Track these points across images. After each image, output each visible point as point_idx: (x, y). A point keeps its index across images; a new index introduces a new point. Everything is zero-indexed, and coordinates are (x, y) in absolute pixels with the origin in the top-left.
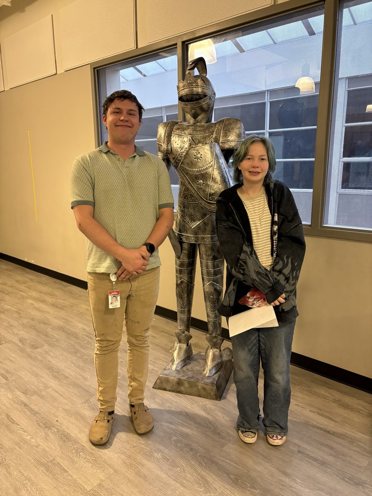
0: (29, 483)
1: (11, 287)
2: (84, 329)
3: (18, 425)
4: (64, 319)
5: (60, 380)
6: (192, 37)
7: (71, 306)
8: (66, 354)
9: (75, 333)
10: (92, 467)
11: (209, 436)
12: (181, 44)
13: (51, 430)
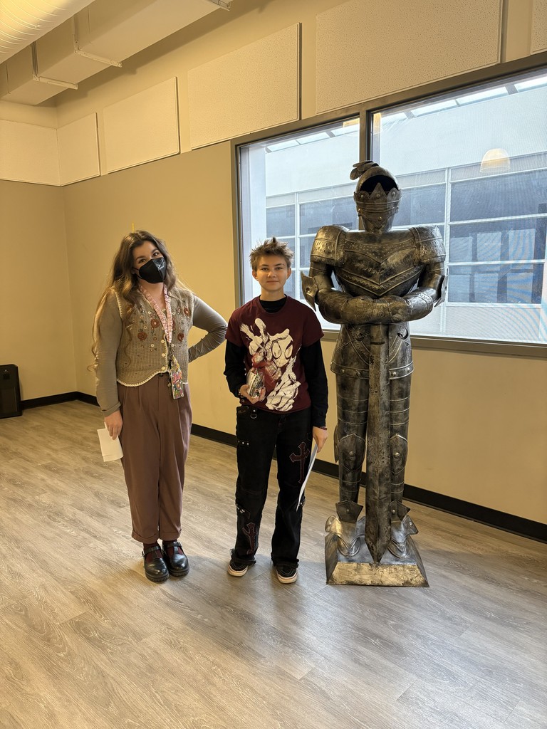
0: (219, 670)
2: (226, 490)
3: (182, 602)
5: (215, 550)
6: (381, 105)
7: (197, 460)
8: (212, 520)
9: (216, 495)
10: (293, 652)
11: (437, 621)
12: (365, 113)
13: (226, 608)
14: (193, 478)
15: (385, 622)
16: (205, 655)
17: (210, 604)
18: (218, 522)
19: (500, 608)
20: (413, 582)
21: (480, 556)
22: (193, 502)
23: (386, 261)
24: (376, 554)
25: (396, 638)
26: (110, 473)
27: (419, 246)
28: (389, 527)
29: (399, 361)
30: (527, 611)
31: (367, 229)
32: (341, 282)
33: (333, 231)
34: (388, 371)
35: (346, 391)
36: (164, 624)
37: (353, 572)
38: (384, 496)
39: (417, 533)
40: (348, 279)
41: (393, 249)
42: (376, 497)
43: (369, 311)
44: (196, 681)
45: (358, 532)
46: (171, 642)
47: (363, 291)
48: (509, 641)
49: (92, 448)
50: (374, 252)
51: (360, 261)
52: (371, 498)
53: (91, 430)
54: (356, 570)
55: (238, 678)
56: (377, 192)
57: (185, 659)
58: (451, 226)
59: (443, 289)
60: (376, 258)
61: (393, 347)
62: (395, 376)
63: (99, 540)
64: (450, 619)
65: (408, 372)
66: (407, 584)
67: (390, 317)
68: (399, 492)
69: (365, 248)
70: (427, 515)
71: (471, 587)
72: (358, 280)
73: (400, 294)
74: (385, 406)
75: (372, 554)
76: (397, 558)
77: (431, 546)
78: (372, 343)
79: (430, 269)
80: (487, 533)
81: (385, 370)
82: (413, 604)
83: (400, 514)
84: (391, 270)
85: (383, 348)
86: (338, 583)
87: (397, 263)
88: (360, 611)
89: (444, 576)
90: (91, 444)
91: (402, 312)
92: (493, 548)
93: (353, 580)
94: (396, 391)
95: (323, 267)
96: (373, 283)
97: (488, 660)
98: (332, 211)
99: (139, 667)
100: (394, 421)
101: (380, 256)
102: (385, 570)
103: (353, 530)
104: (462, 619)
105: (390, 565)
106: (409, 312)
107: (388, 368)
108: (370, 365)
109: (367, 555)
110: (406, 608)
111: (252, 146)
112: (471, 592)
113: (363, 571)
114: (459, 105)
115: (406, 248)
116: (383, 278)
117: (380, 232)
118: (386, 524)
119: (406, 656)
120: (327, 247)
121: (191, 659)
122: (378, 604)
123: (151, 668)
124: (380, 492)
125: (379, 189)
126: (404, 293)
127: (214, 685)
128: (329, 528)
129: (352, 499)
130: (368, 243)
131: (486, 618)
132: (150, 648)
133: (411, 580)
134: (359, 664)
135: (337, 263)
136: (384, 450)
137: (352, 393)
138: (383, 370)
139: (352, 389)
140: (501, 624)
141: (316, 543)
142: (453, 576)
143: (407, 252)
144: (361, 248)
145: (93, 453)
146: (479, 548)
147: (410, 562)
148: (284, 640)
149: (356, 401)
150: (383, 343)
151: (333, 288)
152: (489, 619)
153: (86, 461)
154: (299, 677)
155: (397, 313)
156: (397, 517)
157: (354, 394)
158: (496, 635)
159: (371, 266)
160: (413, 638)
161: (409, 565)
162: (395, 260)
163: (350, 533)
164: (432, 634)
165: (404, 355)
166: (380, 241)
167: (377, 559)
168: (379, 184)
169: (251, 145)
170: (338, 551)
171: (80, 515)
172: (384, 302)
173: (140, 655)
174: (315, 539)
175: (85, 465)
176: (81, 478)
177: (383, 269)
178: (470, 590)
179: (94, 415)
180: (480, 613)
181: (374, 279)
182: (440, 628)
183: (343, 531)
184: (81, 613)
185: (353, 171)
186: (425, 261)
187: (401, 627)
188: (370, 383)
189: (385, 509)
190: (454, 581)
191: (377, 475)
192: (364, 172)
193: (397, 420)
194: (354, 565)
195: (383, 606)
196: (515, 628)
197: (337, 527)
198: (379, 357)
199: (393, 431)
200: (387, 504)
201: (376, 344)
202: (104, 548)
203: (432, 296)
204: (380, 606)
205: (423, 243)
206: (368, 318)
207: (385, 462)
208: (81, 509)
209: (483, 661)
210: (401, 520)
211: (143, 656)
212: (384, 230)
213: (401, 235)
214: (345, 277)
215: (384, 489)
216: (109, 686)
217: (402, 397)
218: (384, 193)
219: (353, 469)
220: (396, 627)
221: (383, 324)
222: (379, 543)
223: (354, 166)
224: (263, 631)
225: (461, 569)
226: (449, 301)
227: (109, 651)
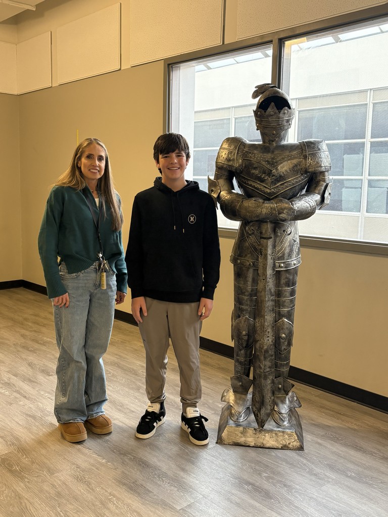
0: (114, 499)
1: (45, 318)
3: (91, 450)
4: (116, 355)
5: (125, 413)
6: (291, 34)
7: (121, 342)
8: (127, 390)
9: (133, 370)
10: (178, 490)
11: (304, 476)
12: (277, 41)
13: (127, 456)
14: (116, 356)
15: (260, 474)
16: (104, 488)
17: (114, 452)
18: (132, 392)
19: (360, 469)
20: (290, 446)
21: (355, 430)
22: (113, 375)
23: (277, 169)
24: (260, 420)
25: (267, 486)
26: (44, 348)
27: (305, 157)
28: (273, 398)
29: (286, 255)
30: (383, 473)
31: (264, 141)
32: (240, 186)
33: (235, 142)
34: (274, 262)
35: (241, 279)
36: (74, 464)
37: (240, 435)
38: (268, 370)
39: (300, 407)
40: (245, 183)
41: (283, 159)
42: (261, 371)
43: (259, 210)
44: (93, 505)
45: (248, 402)
46: (78, 477)
47: (257, 194)
48: (362, 494)
49: (31, 327)
50: (268, 161)
51: (255, 168)
52: (258, 371)
53: (31, 313)
54: (242, 433)
55: (128, 505)
56: (270, 110)
57: (88, 490)
58: (372, 143)
59: (326, 195)
60: (268, 166)
61: (282, 242)
62: (282, 267)
63: (28, 400)
64: (315, 475)
65: (295, 264)
66: (285, 447)
67: (276, 216)
68: (285, 370)
69: (260, 157)
70: (316, 396)
71: (341, 453)
72: (253, 184)
73: (288, 197)
74: (271, 292)
75: (257, 420)
76: (279, 425)
77: (313, 420)
78: (262, 238)
79: (316, 177)
80: (365, 413)
81: (272, 261)
82: (287, 463)
83: (285, 389)
84: (281, 176)
85: (270, 243)
86: (225, 443)
87: (286, 171)
88: (240, 465)
89: (320, 444)
90: (30, 324)
91: (287, 212)
92: (368, 425)
93: (239, 441)
94: (283, 281)
95: (226, 172)
96: (266, 187)
97: (341, 506)
98: (247, 125)
99: (49, 493)
100: (281, 307)
101: (272, 164)
102: (267, 434)
103: (244, 400)
104: (326, 475)
105: (271, 431)
106: (293, 212)
107: (274, 260)
108: (259, 256)
109: (253, 422)
110: (280, 465)
111: (183, 66)
112: (339, 456)
113: (248, 435)
114: (382, 32)
115: (295, 158)
116: (274, 183)
117: (274, 144)
118: (270, 394)
119: (271, 498)
120: (228, 155)
121: (93, 490)
122: (257, 461)
123: (59, 494)
124: (265, 366)
125: (273, 108)
126: (292, 196)
127: (108, 509)
128: (224, 398)
129: (244, 373)
130: (263, 152)
131: (347, 476)
132: (60, 480)
133: (289, 444)
134: (231, 502)
135: (236, 169)
136: (269, 330)
137: (246, 281)
138: (270, 261)
139: (246, 277)
140: (358, 482)
141: (213, 412)
142: (327, 444)
143: (295, 161)
144: (257, 156)
145: (31, 331)
146: (355, 424)
147: (290, 429)
148: (171, 482)
149: (249, 288)
150: (271, 238)
151: (233, 191)
152: (350, 477)
153: (24, 338)
154: (179, 508)
155: (283, 213)
156: (283, 392)
157: (247, 281)
158: (352, 489)
159: (264, 173)
160: (280, 486)
161: (288, 431)
162: (285, 168)
163: (241, 402)
164: (297, 485)
165: (291, 250)
166: (273, 152)
167: (261, 424)
168: (273, 104)
169: (181, 65)
170: (229, 418)
171: (14, 379)
172: (272, 203)
173: (52, 484)
174: (212, 409)
175: (23, 340)
176: (18, 351)
177: (274, 176)
178: (339, 455)
179: (36, 301)
180: (343, 472)
181: (267, 184)
182: (305, 481)
183: (236, 401)
184: (6, 452)
185: (255, 92)
186: (310, 170)
187: (272, 478)
188: (259, 272)
189: (269, 381)
190: (326, 447)
191: (263, 351)
192: (263, 92)
193: (284, 306)
194: (241, 429)
195: (260, 462)
196: (371, 485)
197: (231, 397)
198: (266, 250)
199: (280, 315)
200: (271, 377)
201: (265, 238)
202: (31, 406)
203: (316, 201)
204: (258, 463)
205: (309, 154)
206: (258, 216)
207: (270, 340)
208: (16, 375)
209: (336, 507)
210: (287, 394)
211: (53, 486)
212: (277, 142)
213: (291, 147)
214: (243, 182)
215: (268, 363)
216: (23, 504)
217: (289, 286)
218: (277, 111)
219: (245, 347)
220: (268, 478)
221: (271, 222)
222: (263, 411)
223: (256, 87)
224: (155, 474)
225: (336, 439)
226: (367, 212)
227: (26, 480)
